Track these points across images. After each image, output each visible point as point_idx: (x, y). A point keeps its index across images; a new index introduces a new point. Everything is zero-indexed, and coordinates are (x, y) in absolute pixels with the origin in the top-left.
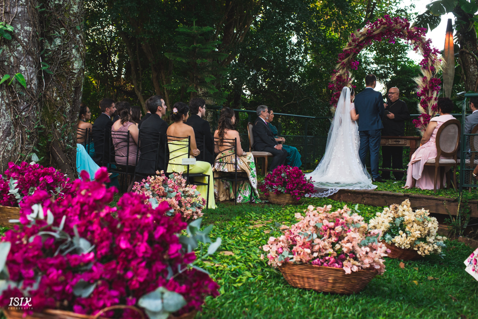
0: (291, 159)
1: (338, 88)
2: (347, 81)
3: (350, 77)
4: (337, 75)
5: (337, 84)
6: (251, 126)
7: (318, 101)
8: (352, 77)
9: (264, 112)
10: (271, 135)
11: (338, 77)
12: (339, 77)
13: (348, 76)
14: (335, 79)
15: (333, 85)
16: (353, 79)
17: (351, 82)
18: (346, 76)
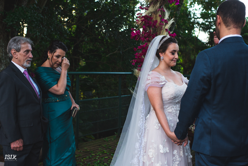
2: (161, 24)
8: (169, 18)
13: (162, 16)
16: (171, 22)
17: (168, 27)
18: (160, 16)
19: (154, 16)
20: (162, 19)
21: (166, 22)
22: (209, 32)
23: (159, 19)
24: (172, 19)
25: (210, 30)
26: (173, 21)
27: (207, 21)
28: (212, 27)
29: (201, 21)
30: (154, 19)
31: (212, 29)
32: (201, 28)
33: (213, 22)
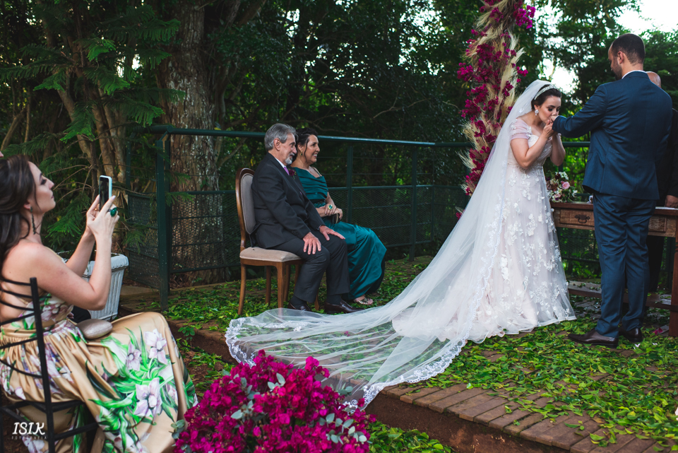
0: (355, 259)
1: (482, 76)
2: (506, 56)
3: (512, 47)
4: (480, 43)
5: (480, 65)
6: (247, 180)
7: (446, 106)
8: (517, 48)
9: (283, 141)
10: (298, 204)
11: (482, 47)
12: (485, 50)
13: (507, 45)
14: (474, 53)
15: (471, 69)
16: (520, 53)
17: (515, 60)
18: (504, 44)
19: (495, 45)
20: (507, 50)
21: (514, 54)
22: (579, 68)
23: (502, 49)
24: (522, 49)
25: (579, 64)
26: (523, 52)
27: (572, 43)
28: (585, 57)
29: (558, 42)
30: (496, 50)
31: (584, 61)
32: (558, 60)
33: (587, 43)
